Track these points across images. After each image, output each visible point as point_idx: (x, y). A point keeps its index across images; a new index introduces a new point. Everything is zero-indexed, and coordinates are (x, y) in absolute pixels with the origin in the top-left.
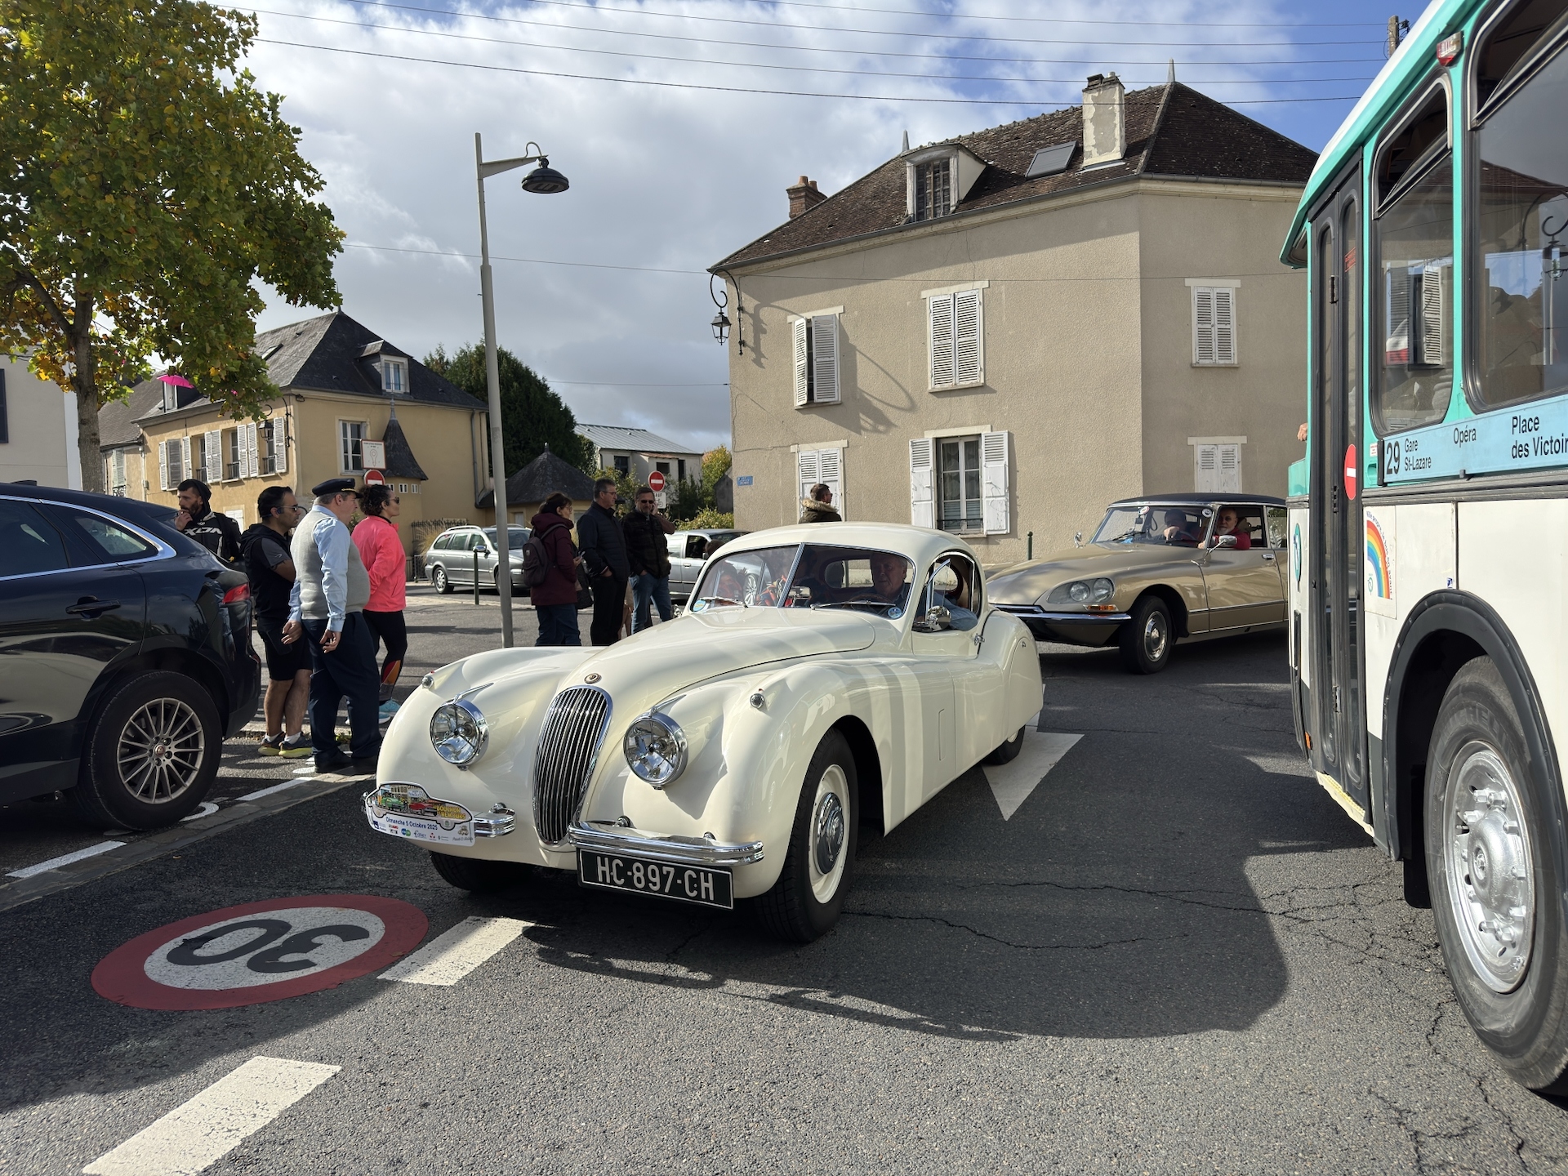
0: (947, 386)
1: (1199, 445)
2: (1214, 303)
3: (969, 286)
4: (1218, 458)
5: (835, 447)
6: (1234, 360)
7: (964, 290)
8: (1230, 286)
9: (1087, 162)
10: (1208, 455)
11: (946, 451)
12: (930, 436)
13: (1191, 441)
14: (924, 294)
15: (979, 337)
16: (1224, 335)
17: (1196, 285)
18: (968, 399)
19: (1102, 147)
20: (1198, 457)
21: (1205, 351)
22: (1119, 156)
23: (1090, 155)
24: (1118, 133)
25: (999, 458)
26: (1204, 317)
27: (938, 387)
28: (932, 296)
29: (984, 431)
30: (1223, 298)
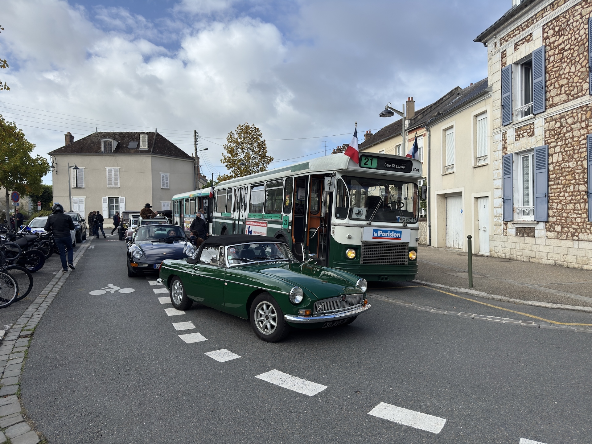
0: (111, 187)
1: (162, 202)
2: (165, 177)
3: (116, 167)
4: (166, 205)
5: (83, 198)
6: (169, 188)
7: (115, 168)
8: (168, 174)
9: (140, 148)
10: (164, 204)
11: (110, 200)
12: (107, 197)
13: (161, 202)
14: (106, 167)
15: (119, 178)
16: (167, 183)
17: (162, 174)
18: (116, 190)
19: (144, 146)
20: (162, 205)
21: (163, 185)
22: (147, 148)
23: (141, 146)
24: (147, 143)
25: (124, 203)
26: (163, 180)
27: (109, 187)
28: (108, 168)
29: (120, 197)
30: (166, 176)
